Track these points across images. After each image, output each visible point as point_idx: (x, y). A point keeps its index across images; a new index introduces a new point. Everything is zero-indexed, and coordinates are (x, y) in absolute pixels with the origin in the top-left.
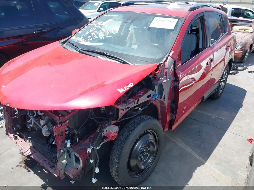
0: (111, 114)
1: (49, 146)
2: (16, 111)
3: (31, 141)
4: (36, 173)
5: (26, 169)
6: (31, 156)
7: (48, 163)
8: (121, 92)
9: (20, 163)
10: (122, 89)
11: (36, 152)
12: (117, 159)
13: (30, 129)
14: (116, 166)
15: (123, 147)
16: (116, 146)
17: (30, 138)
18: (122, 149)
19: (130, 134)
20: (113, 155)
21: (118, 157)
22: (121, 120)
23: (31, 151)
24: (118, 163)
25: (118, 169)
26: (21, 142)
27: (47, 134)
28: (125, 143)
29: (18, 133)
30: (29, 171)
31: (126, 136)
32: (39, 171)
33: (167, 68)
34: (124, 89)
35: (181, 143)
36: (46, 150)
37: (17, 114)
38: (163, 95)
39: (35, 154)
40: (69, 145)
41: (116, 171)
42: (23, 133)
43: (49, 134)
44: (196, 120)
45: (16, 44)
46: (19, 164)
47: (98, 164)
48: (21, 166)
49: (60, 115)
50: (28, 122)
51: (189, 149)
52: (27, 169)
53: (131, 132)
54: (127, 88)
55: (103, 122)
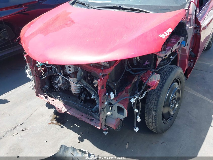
0: (147, 63)
1: (81, 102)
2: (43, 73)
3: (61, 100)
4: (69, 128)
5: (58, 125)
6: (67, 113)
7: (87, 117)
8: (164, 38)
9: (51, 120)
10: (163, 34)
11: (71, 108)
12: (155, 107)
13: (57, 89)
14: (154, 114)
15: (160, 95)
16: (151, 95)
17: (59, 96)
18: (159, 98)
19: (165, 82)
20: (149, 104)
21: (155, 106)
22: (158, 69)
23: (66, 108)
24: (156, 112)
25: (156, 117)
26: (53, 101)
27: (76, 91)
28: (161, 91)
29: (46, 94)
30: (62, 127)
31: (161, 85)
32: (72, 126)
33: (191, 15)
34: (165, 35)
35: (191, 90)
36: (79, 106)
37: (43, 75)
38: (187, 44)
39: (71, 110)
40: (112, 96)
41: (153, 118)
42: (50, 93)
43: (79, 91)
44: (196, 69)
45: (18, 14)
46: (51, 122)
47: (140, 113)
48: (53, 123)
49: (102, 68)
50: (55, 82)
51: (199, 95)
52: (60, 126)
53: (165, 81)
54: (168, 33)
55: (140, 72)
